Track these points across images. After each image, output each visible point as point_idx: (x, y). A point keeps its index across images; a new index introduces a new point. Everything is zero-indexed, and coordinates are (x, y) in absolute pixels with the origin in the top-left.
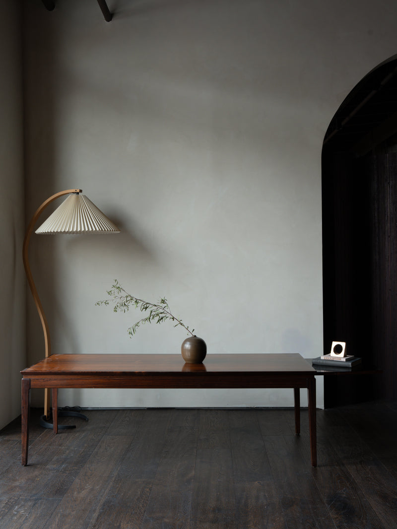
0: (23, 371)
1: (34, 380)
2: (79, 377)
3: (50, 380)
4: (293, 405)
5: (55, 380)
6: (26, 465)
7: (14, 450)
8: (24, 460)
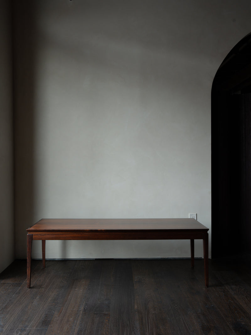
0: (28, 229)
1: (35, 235)
2: (63, 233)
3: (45, 235)
4: (190, 256)
5: (48, 235)
6: (30, 288)
7: (9, 290)
8: (29, 284)
